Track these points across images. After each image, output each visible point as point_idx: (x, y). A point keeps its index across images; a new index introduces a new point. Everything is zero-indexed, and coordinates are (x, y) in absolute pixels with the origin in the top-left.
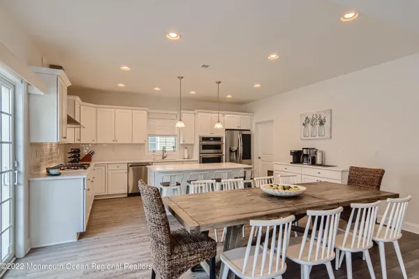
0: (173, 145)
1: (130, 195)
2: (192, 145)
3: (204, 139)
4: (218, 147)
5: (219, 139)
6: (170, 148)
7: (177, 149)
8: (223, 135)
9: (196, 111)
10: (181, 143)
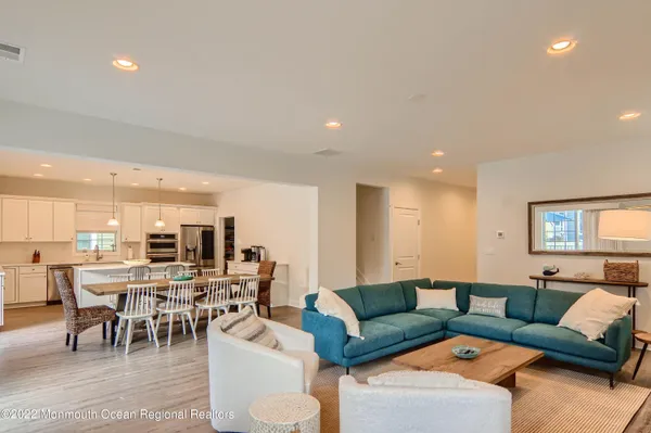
0: (113, 243)
1: (49, 303)
2: (138, 243)
3: (153, 236)
4: (172, 245)
5: (172, 236)
6: (107, 246)
7: (118, 248)
8: (177, 231)
9: (142, 204)
10: (123, 240)
